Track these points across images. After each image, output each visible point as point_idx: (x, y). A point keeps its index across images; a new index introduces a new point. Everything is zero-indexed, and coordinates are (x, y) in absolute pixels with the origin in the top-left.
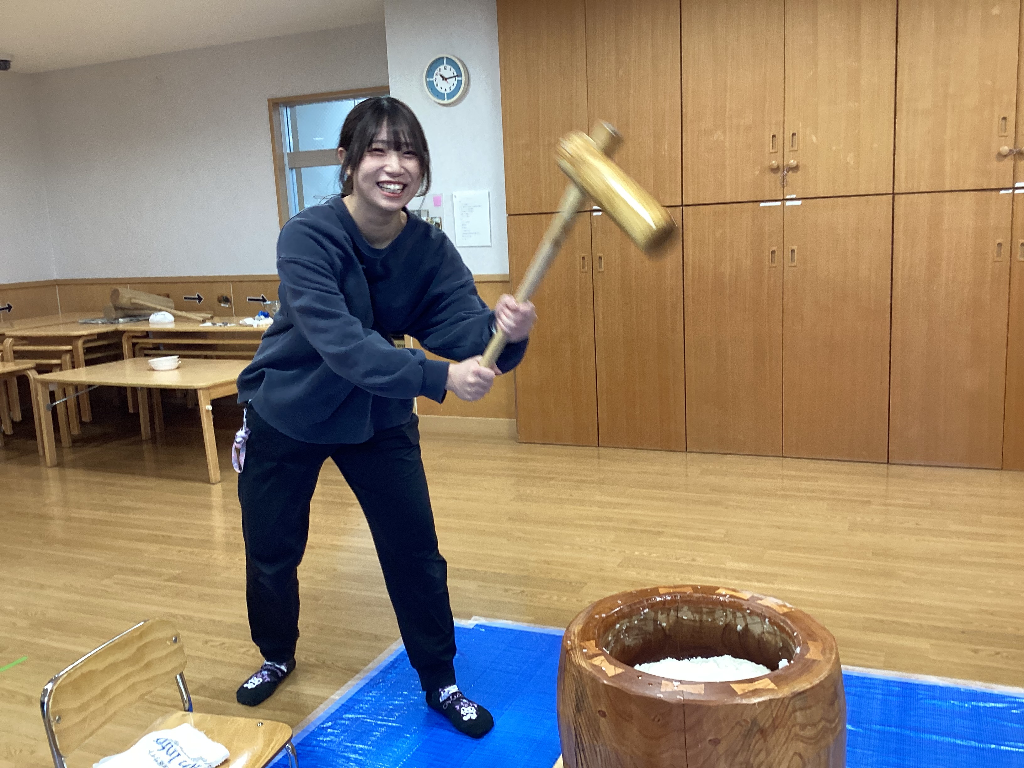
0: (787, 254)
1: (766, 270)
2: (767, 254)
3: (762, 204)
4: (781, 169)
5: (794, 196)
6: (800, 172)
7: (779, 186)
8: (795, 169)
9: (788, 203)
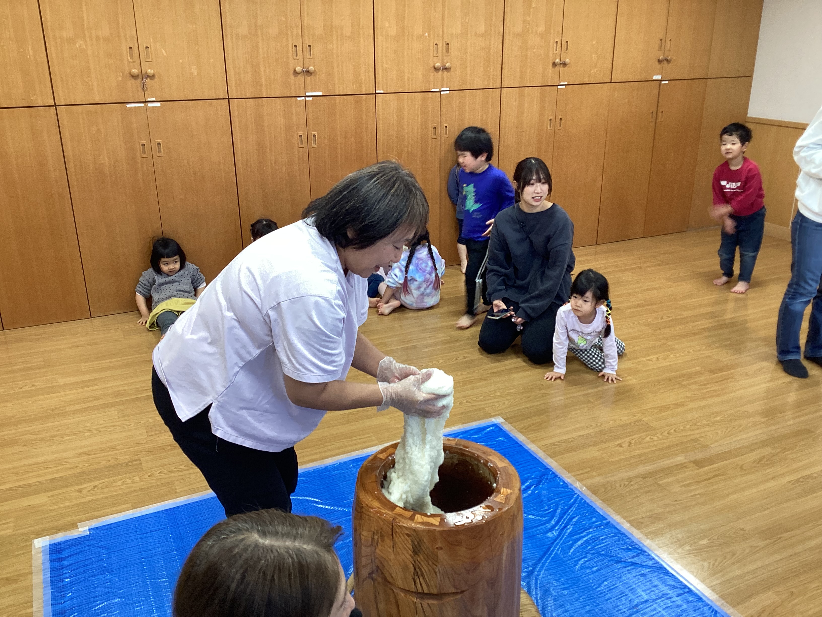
0: (155, 146)
1: (139, 161)
2: (138, 147)
3: (128, 106)
4: (140, 76)
5: (154, 99)
6: (156, 80)
7: (140, 89)
8: (152, 77)
9: (150, 105)
